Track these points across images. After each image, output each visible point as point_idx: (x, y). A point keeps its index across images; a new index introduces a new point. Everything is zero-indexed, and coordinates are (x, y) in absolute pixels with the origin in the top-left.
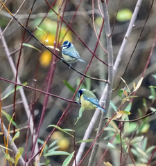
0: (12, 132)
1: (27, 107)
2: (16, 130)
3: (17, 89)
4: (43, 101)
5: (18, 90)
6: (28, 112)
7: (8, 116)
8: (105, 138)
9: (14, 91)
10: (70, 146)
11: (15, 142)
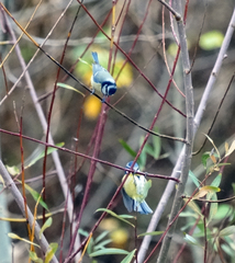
0: (41, 217)
1: (63, 179)
2: (46, 215)
3: (48, 153)
4: (87, 171)
5: (51, 155)
6: (65, 188)
7: (34, 193)
8: (183, 229)
9: (43, 155)
10: (129, 240)
11: (44, 233)
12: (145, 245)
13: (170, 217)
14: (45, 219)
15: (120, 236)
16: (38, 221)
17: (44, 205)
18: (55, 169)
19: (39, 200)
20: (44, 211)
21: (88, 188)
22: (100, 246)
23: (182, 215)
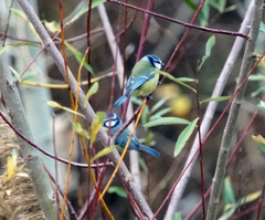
12: (209, 115)
13: (238, 80)
14: (90, 85)
15: (181, 104)
16: (82, 87)
17: (89, 68)
18: (102, 26)
19: (83, 62)
20: (89, 76)
21: (141, 47)
22: (158, 115)
23: (252, 78)
